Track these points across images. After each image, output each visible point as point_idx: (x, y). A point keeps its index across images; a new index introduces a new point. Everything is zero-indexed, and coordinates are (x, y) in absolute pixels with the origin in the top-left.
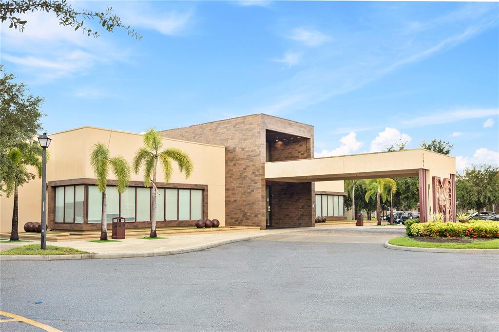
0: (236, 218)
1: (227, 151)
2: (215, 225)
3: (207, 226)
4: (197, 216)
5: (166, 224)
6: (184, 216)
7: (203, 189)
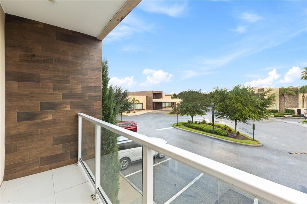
0: (148, 108)
1: (147, 96)
2: (144, 110)
3: (142, 110)
4: (141, 108)
5: (136, 110)
6: (139, 108)
7: (142, 103)
